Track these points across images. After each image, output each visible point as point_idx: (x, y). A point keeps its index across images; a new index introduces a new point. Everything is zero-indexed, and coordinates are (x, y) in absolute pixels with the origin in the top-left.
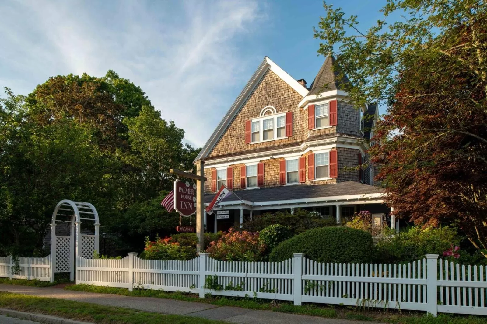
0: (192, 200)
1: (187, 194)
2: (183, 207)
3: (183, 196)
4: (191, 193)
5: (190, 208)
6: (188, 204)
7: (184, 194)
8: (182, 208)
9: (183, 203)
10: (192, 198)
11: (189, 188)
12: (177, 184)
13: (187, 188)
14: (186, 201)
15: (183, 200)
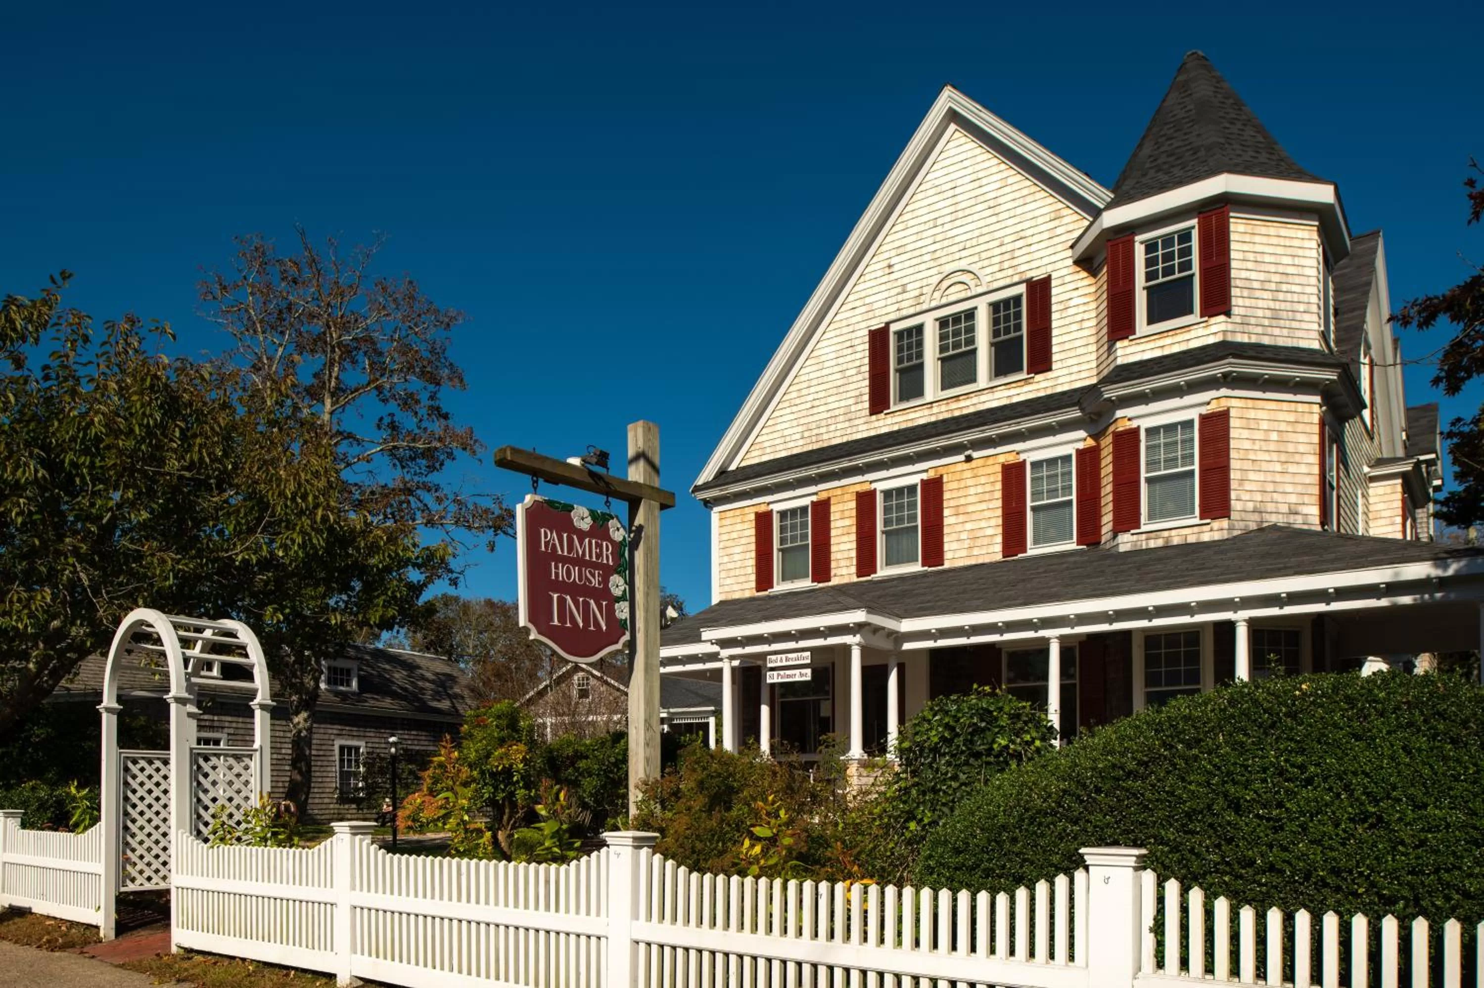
0: (607, 590)
1: (580, 562)
2: (562, 618)
3: (559, 572)
4: (599, 555)
5: (597, 624)
6: (586, 605)
7: (564, 560)
8: (556, 622)
9: (562, 602)
10: (605, 581)
11: (591, 533)
12: (530, 513)
13: (582, 535)
14: (575, 590)
15: (563, 587)
